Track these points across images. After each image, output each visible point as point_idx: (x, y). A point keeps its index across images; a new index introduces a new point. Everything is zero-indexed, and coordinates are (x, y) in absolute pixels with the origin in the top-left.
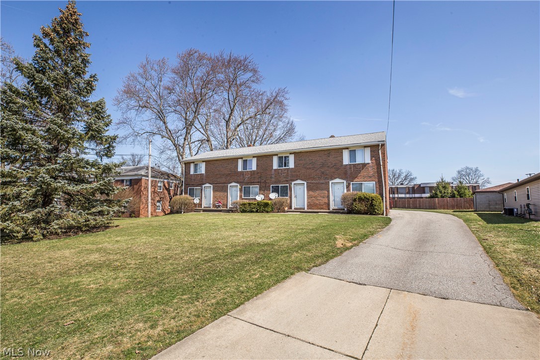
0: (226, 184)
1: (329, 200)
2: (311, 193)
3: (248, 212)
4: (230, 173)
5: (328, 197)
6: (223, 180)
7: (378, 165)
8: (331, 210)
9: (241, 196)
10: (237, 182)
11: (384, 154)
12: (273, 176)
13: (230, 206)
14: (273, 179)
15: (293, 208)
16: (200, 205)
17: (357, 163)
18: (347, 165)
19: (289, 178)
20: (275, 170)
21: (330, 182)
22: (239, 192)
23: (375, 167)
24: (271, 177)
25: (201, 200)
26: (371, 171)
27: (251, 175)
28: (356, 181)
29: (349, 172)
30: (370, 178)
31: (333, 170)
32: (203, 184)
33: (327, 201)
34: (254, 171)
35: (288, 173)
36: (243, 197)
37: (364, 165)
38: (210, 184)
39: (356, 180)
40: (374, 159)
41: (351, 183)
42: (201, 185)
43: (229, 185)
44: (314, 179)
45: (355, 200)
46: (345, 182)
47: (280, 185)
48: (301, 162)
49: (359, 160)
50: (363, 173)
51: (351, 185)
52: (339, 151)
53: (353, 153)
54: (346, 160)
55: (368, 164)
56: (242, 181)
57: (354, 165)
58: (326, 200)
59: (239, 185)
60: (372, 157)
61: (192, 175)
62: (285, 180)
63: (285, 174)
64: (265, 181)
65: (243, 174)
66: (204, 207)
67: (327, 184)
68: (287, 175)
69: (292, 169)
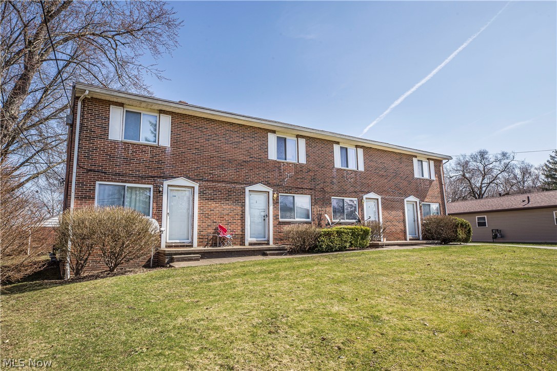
0: (238, 186)
3: (336, 251)
4: (248, 159)
5: (404, 221)
8: (408, 240)
9: (276, 217)
10: (268, 184)
12: (335, 180)
13: (249, 239)
14: (335, 187)
17: (424, 177)
18: (417, 179)
19: (358, 189)
20: (338, 170)
21: (405, 200)
22: (271, 207)
23: (438, 186)
24: (332, 183)
26: (436, 190)
27: (296, 173)
29: (420, 189)
31: (406, 183)
32: (167, 178)
33: (403, 228)
34: (302, 165)
35: (356, 179)
36: (280, 219)
38: (189, 178)
39: (426, 199)
40: (437, 175)
41: (422, 203)
43: (248, 189)
46: (418, 201)
47: (345, 198)
50: (430, 191)
51: (422, 206)
52: (409, 158)
55: (433, 181)
57: (423, 180)
58: (401, 226)
59: (271, 190)
60: (435, 173)
61: (115, 142)
62: (352, 189)
63: (352, 180)
64: (322, 188)
65: (279, 168)
66: (167, 247)
67: (402, 202)
68: (355, 182)
69: (361, 172)
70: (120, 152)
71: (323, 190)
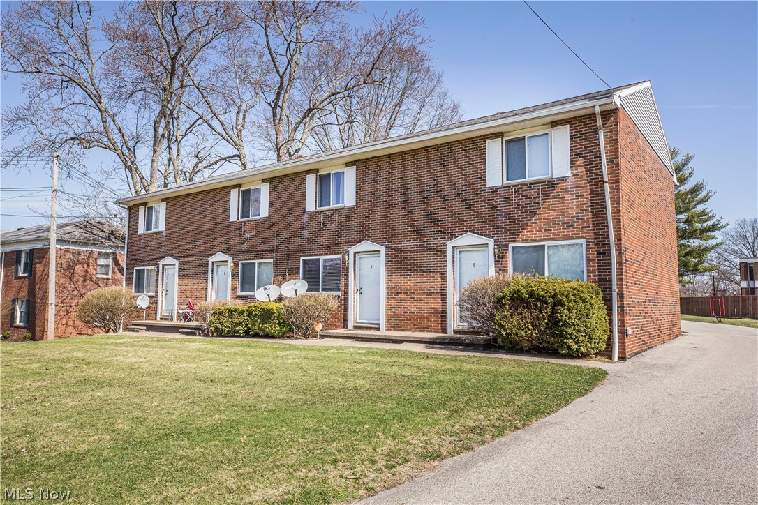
0: (204, 258)
1: (444, 302)
2: (397, 279)
4: (213, 226)
5: (443, 291)
6: (199, 247)
7: (596, 181)
8: (450, 333)
9: (234, 290)
10: (228, 252)
11: (614, 142)
12: (305, 232)
14: (305, 242)
15: (351, 325)
16: (152, 311)
17: (528, 179)
18: (497, 188)
19: (344, 237)
20: (312, 213)
21: (450, 245)
22: (230, 279)
23: (586, 190)
24: (301, 236)
25: (153, 299)
26: (572, 204)
27: (258, 231)
28: (525, 240)
29: (503, 211)
30: (568, 228)
31: (458, 206)
32: (161, 259)
33: (438, 306)
34: (263, 220)
35: (340, 222)
36: (239, 293)
37: (550, 185)
38: (173, 256)
39: (525, 234)
40: (580, 161)
41: (511, 245)
42: (155, 261)
43: (210, 260)
44: (406, 235)
45: (499, 303)
46: (491, 243)
47: (322, 258)
48: (374, 187)
49: (535, 171)
50: (547, 212)
51: (510, 255)
52: (474, 146)
53: (515, 147)
54: (495, 175)
55: (564, 179)
56: (237, 247)
57: (519, 188)
58: (436, 303)
59: (229, 259)
60: (575, 155)
61: (141, 235)
62: (332, 240)
63: (333, 225)
64: (287, 247)
65: (240, 230)
66: (161, 319)
67: (441, 250)
68: (339, 229)
69: (350, 208)
70: (143, 243)
71: (287, 251)
